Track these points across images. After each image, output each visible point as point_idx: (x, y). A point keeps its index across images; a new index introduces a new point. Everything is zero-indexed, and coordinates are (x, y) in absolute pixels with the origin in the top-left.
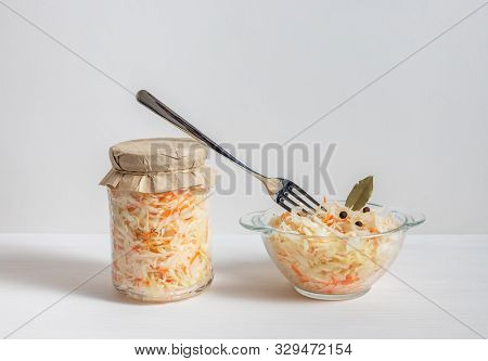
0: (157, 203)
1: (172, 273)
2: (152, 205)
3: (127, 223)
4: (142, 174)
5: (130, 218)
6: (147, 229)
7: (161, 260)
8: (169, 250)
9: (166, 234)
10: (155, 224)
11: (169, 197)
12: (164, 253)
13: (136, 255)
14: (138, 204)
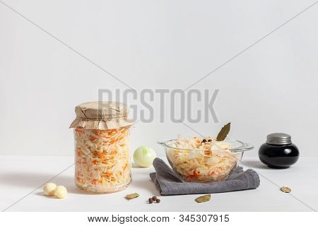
0: (107, 136)
1: (114, 176)
2: (105, 137)
3: (89, 148)
4: (100, 120)
5: (91, 145)
6: (101, 150)
7: (108, 168)
8: (113, 162)
9: (111, 153)
10: (106, 148)
11: (114, 132)
12: (110, 164)
13: (94, 166)
14: (96, 136)
